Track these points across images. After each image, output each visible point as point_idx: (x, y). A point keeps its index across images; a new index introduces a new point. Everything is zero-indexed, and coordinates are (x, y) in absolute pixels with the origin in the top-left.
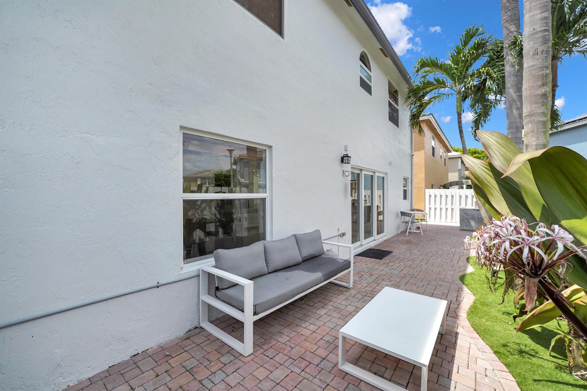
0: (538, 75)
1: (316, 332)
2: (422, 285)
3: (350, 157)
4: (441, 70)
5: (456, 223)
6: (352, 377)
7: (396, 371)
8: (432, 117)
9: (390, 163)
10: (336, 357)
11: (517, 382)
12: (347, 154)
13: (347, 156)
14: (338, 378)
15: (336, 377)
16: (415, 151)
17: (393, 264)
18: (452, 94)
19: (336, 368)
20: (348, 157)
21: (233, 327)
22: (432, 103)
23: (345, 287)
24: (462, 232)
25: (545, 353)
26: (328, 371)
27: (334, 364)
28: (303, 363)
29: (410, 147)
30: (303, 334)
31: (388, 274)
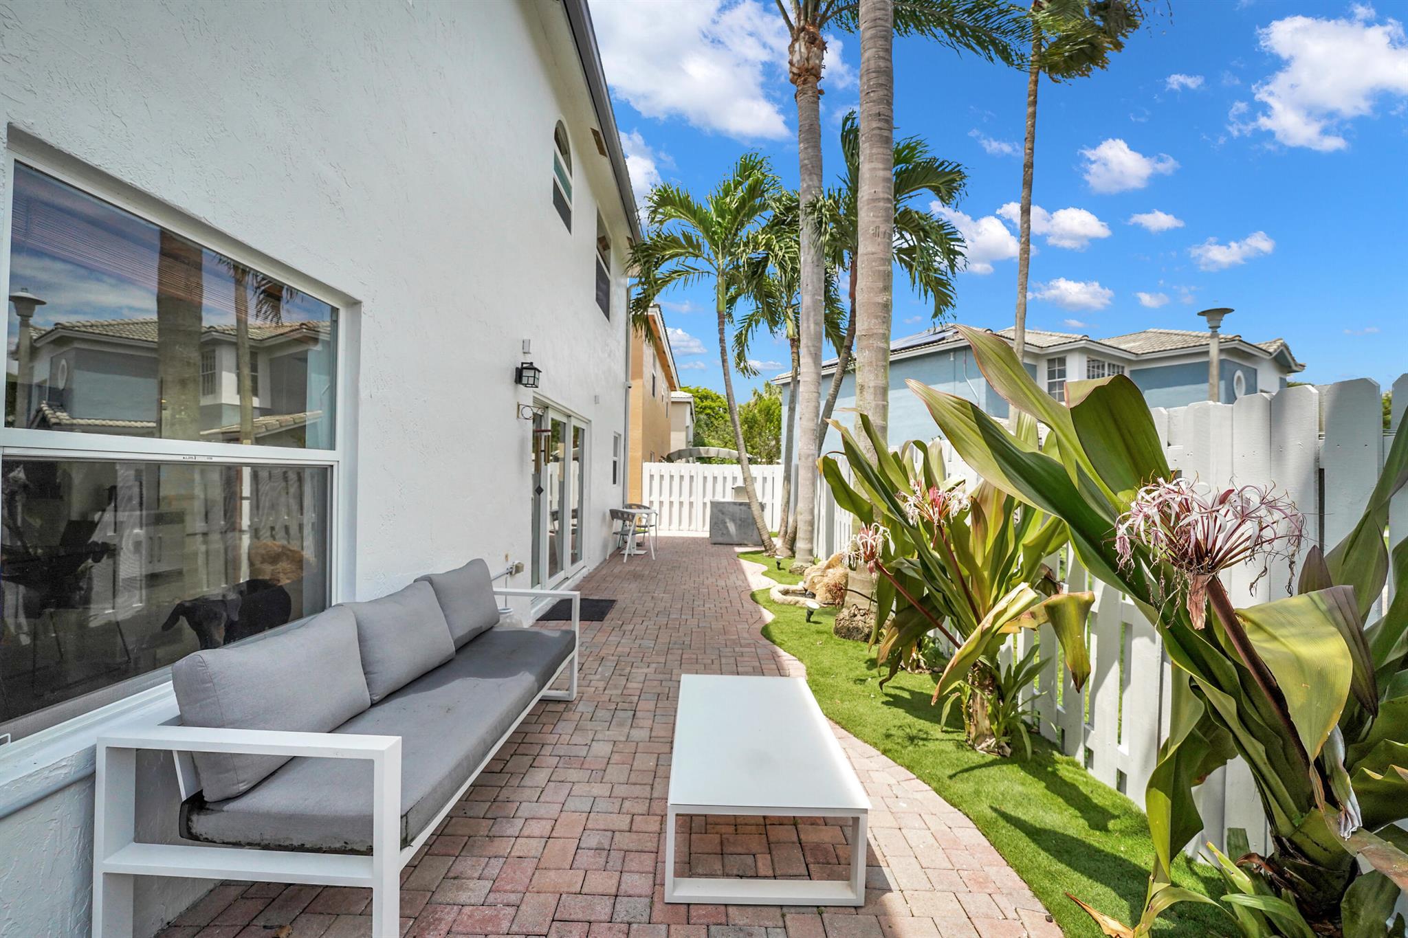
0: (879, 271)
1: (554, 834)
2: (710, 661)
3: (539, 371)
4: (695, 218)
5: (696, 531)
6: (704, 907)
7: (774, 853)
8: (658, 312)
9: (596, 399)
10: (640, 879)
11: (936, 790)
12: (531, 363)
13: (531, 367)
14: (679, 927)
15: (673, 927)
16: (633, 379)
17: (631, 627)
18: (708, 272)
19: (658, 907)
20: (535, 369)
21: (265, 927)
22: (673, 283)
23: (559, 701)
24: (716, 548)
25: (936, 731)
26: (645, 923)
27: (646, 896)
28: (571, 932)
29: (624, 368)
30: (521, 855)
31: (633, 650)
